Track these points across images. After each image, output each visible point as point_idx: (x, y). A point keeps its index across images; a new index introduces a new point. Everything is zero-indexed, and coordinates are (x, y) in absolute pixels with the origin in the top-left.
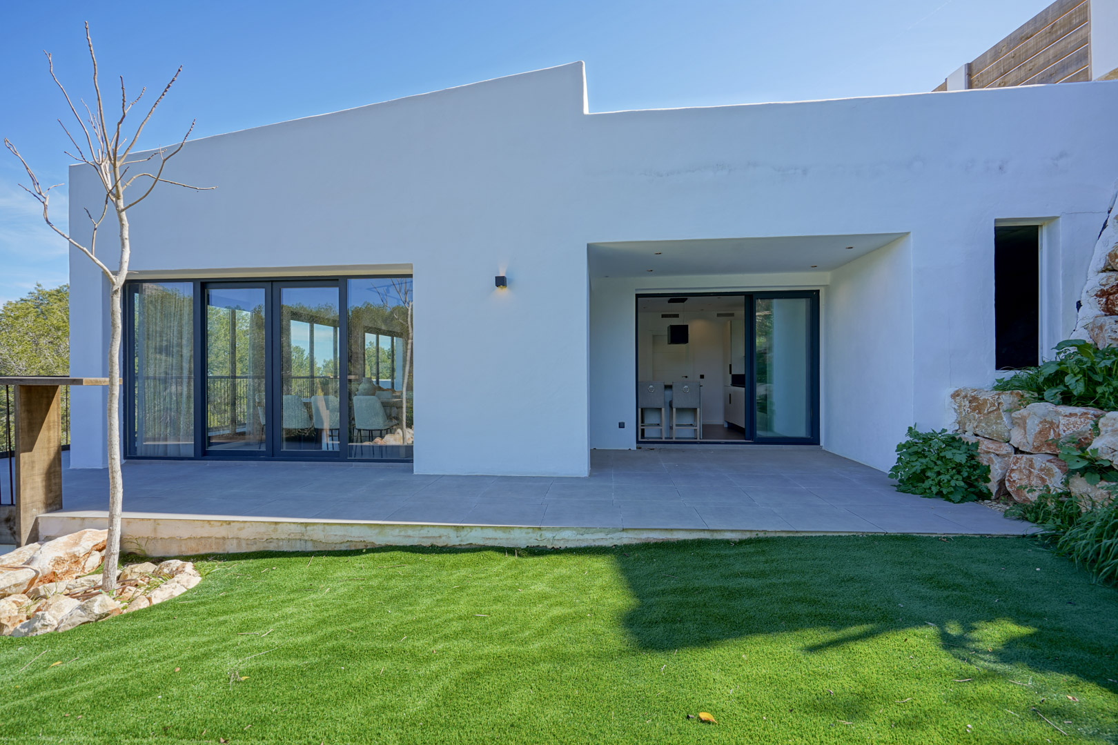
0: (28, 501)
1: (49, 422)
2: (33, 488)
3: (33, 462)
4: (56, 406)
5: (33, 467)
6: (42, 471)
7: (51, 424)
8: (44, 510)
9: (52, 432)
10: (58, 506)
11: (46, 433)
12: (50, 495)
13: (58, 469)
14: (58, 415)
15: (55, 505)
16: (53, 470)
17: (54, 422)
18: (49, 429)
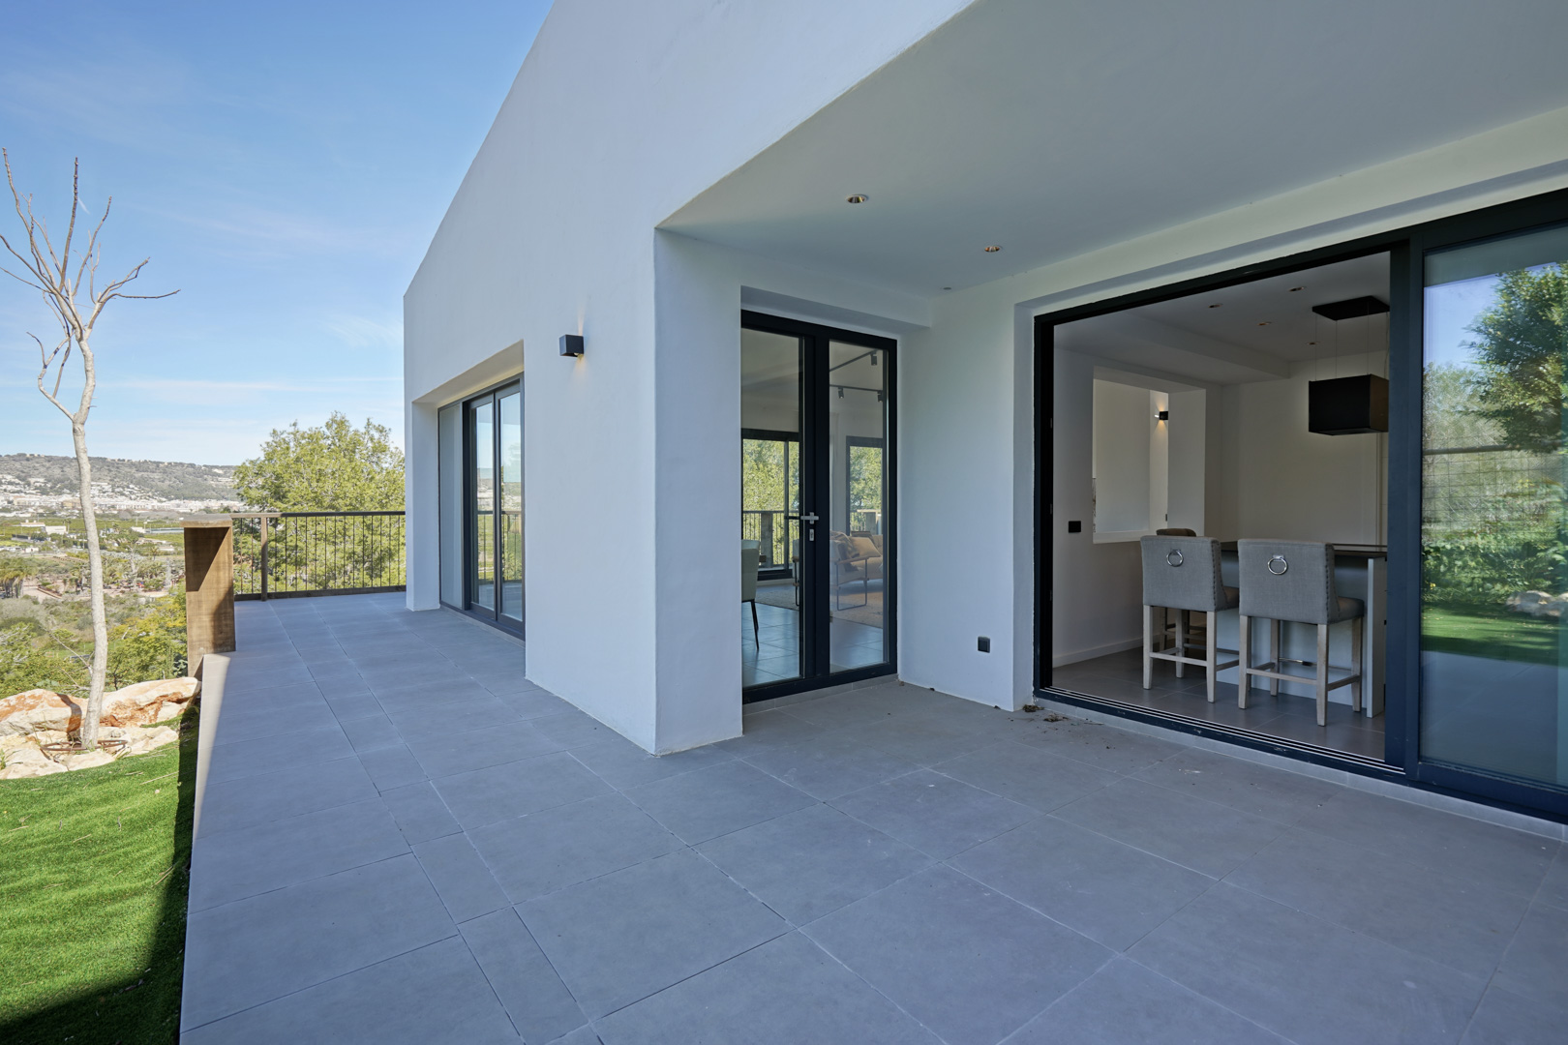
0: (194, 639)
1: (218, 563)
2: (200, 627)
3: (200, 602)
4: (226, 548)
5: (200, 607)
6: (210, 611)
7: (221, 565)
8: (212, 650)
9: (221, 573)
10: (229, 648)
11: (215, 573)
12: (220, 636)
13: (229, 610)
14: (229, 556)
15: (226, 646)
16: (223, 611)
17: (224, 563)
18: (218, 569)
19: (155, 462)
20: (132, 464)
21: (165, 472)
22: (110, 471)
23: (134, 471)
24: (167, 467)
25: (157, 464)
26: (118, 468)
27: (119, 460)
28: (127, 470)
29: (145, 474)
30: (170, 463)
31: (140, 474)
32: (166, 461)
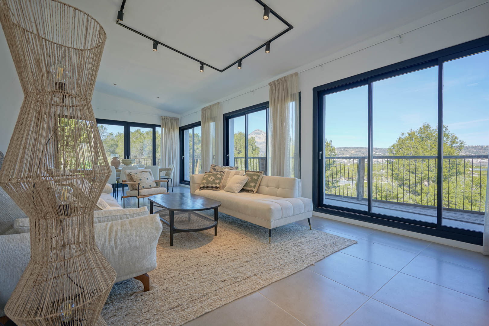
19: (481, 146)
20: (473, 147)
21: (485, 149)
22: (465, 150)
23: (473, 149)
24: (486, 147)
25: (482, 146)
26: (468, 149)
27: (468, 146)
28: (471, 149)
29: (477, 150)
30: (487, 146)
31: (476, 150)
32: (486, 145)
